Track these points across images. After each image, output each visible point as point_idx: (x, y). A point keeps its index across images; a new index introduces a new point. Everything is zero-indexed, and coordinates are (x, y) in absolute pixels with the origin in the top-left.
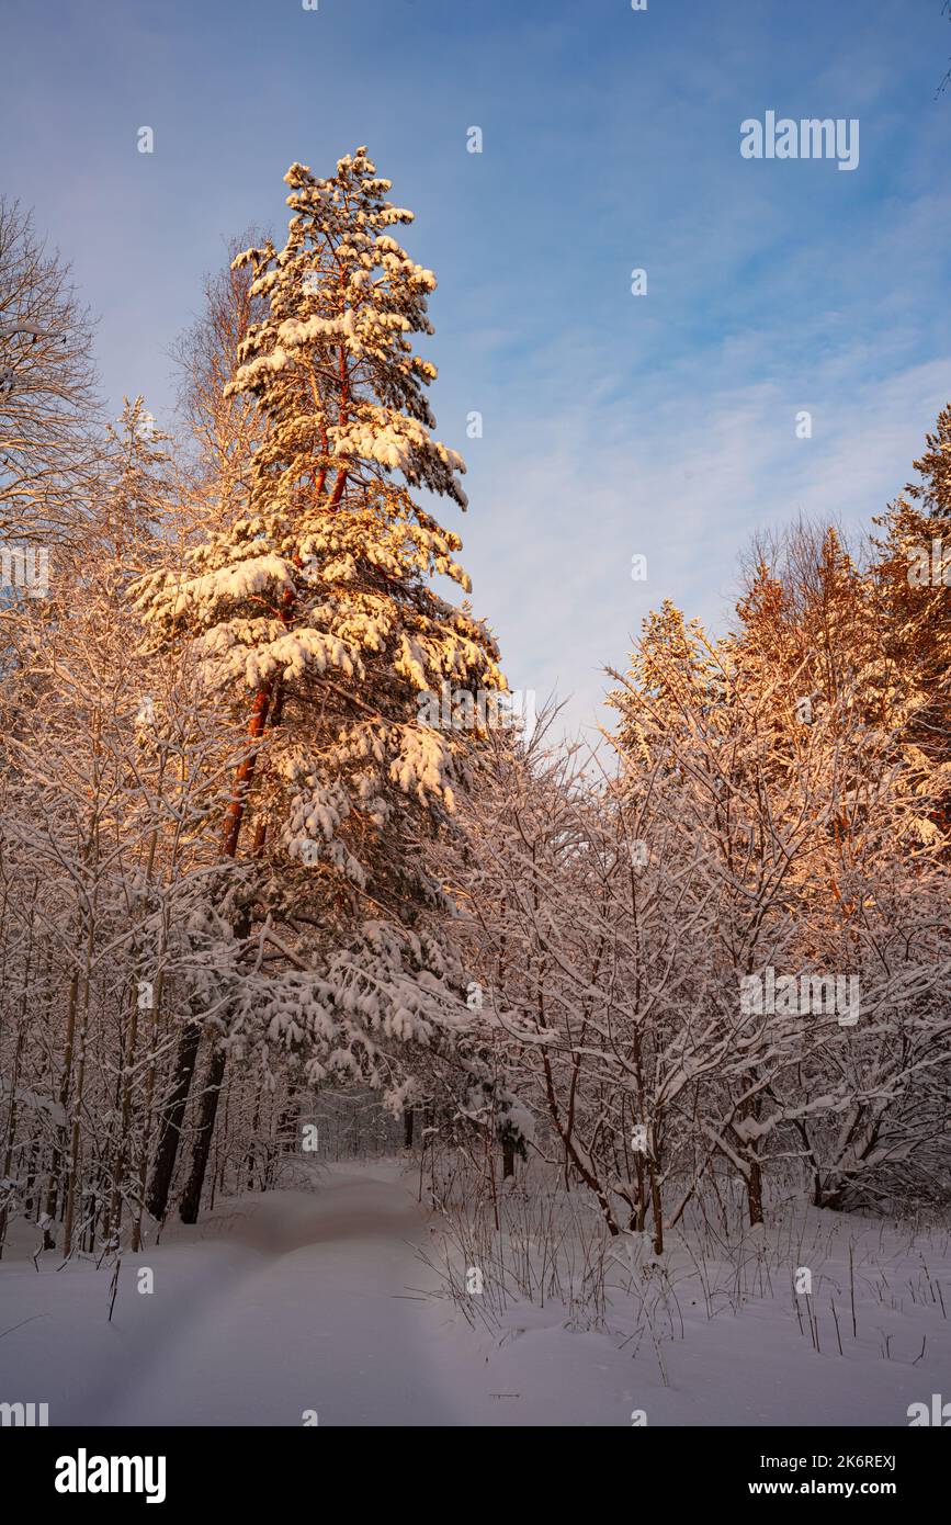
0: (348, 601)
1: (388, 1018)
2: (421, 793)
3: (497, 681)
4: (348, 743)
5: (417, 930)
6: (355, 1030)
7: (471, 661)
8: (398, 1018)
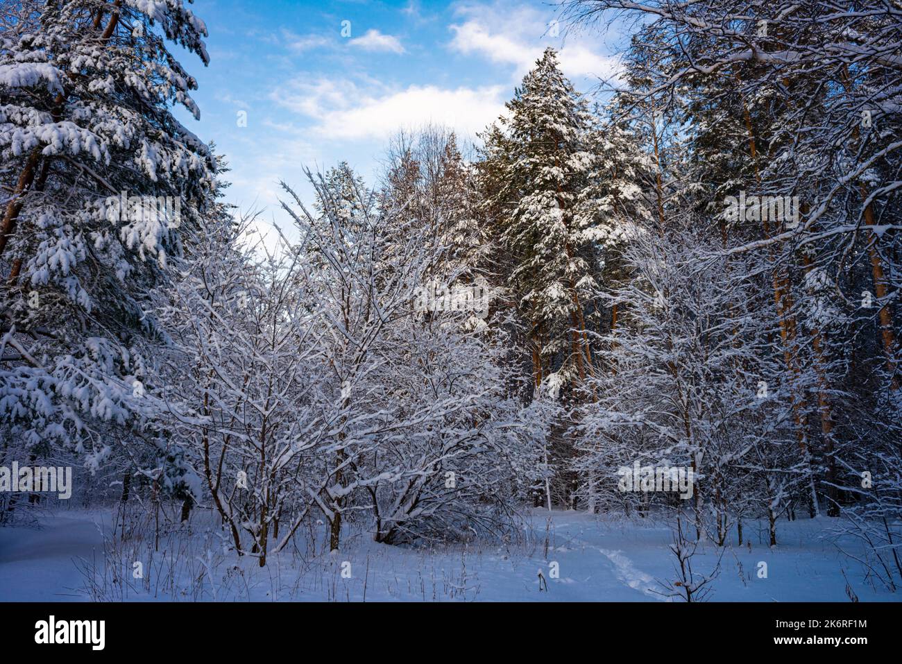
0: (105, 109)
1: (94, 405)
2: (141, 252)
3: (210, 184)
4: (91, 211)
5: (128, 347)
6: (69, 411)
7: (193, 167)
8: (102, 404)
